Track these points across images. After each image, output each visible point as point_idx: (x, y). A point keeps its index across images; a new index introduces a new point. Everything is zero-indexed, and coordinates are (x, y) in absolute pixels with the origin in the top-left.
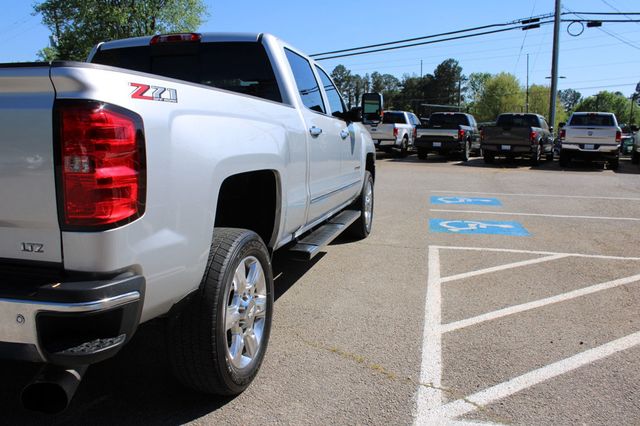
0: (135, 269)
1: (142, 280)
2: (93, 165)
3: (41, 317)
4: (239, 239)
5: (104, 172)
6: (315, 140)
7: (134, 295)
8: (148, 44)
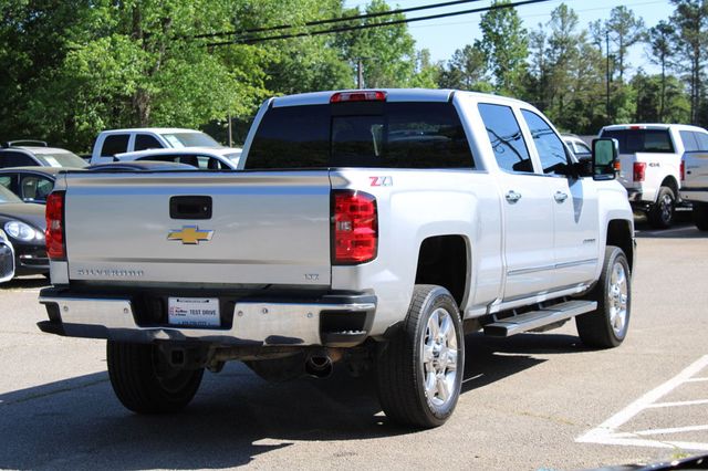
0: (371, 291)
1: (376, 298)
2: (353, 226)
3: (323, 314)
4: (434, 291)
5: (358, 231)
6: (514, 205)
7: (371, 306)
8: (328, 102)
